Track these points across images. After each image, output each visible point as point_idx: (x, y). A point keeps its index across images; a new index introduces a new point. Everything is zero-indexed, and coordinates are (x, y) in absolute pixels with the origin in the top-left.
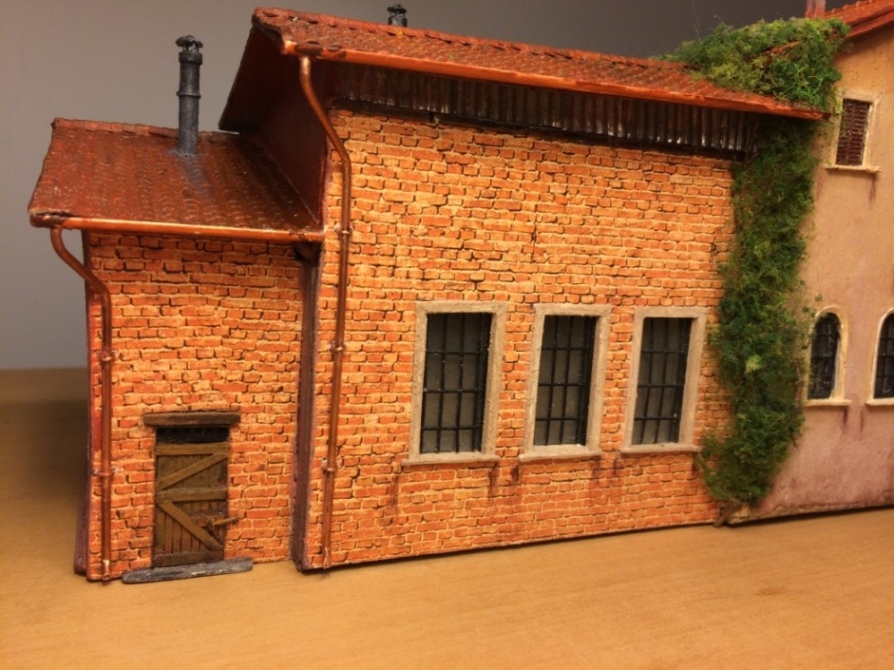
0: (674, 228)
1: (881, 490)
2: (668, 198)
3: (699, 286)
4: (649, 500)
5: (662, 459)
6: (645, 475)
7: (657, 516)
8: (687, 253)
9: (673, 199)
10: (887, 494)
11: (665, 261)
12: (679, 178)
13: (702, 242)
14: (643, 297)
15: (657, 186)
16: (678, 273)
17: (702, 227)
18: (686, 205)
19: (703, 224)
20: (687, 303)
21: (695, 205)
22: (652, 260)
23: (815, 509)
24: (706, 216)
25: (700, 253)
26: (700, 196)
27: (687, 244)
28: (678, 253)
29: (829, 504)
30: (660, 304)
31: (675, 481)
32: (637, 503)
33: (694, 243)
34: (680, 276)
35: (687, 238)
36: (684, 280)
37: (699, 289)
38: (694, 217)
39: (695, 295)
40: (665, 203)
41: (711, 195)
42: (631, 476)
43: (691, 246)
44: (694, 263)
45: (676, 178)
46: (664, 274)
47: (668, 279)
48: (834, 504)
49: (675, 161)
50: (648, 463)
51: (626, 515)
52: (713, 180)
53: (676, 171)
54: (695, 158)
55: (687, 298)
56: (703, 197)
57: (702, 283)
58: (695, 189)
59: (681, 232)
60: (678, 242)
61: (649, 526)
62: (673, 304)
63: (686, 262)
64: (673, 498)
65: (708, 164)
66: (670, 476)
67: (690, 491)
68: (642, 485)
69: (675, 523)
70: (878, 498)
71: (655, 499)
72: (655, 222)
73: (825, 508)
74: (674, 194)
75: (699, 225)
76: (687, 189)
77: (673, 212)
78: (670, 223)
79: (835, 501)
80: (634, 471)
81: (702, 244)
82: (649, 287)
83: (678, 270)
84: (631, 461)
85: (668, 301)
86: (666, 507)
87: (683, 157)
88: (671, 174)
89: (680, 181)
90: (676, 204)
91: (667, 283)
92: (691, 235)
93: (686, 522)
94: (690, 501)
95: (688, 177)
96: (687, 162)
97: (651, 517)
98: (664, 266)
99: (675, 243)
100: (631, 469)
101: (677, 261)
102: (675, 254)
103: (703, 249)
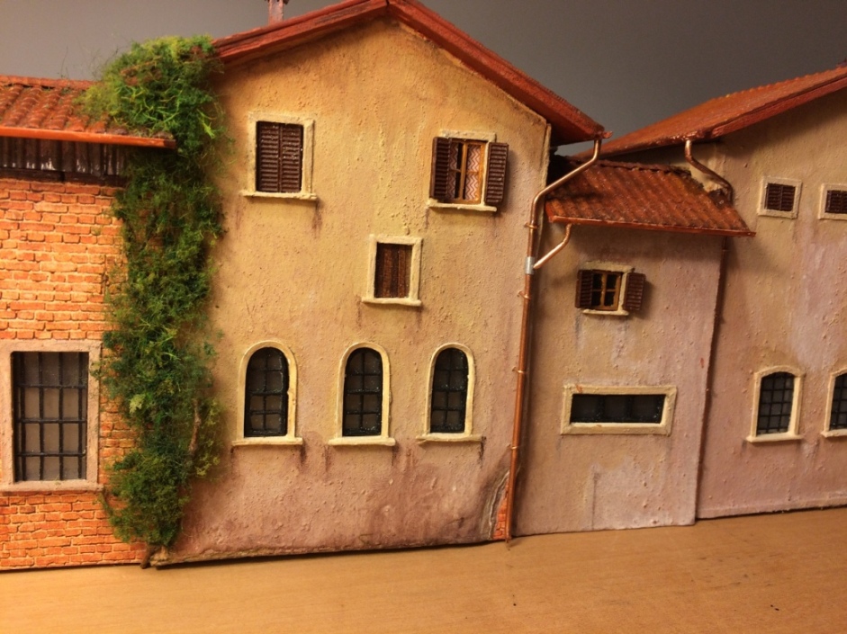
0: (45, 257)
1: (357, 534)
2: (34, 227)
3: (87, 319)
4: (48, 538)
5: (61, 498)
6: (38, 513)
7: (63, 555)
8: (67, 285)
9: (40, 227)
10: (366, 538)
11: (37, 293)
12: (48, 206)
13: (87, 272)
14: (9, 330)
15: (17, 215)
16: (57, 305)
17: (85, 258)
18: (60, 234)
19: (87, 254)
20: (72, 337)
21: (73, 234)
22: (18, 291)
23: (262, 553)
24: (89, 246)
25: (85, 284)
26: (79, 225)
27: (66, 275)
28: (55, 284)
29: (283, 548)
30: (34, 337)
31: (81, 520)
32: (32, 541)
33: (76, 274)
34: (59, 308)
35: (65, 269)
36: (66, 312)
37: (89, 322)
38: (74, 247)
39: (84, 328)
40: (30, 232)
41: (95, 223)
42: (19, 514)
43: (72, 277)
44: (78, 295)
45: (42, 206)
46: (37, 306)
47: (43, 312)
48: (289, 548)
49: (40, 189)
50: (42, 501)
51: (20, 554)
52: (97, 208)
53: (43, 199)
54: (68, 184)
55: (71, 331)
56: (83, 225)
57: (92, 316)
58: (72, 217)
59: (55, 262)
60: (53, 273)
61: (53, 565)
62: (52, 337)
63: (67, 294)
64: (81, 537)
65: (88, 191)
66: (73, 515)
67: (104, 531)
68: (37, 523)
69: (88, 563)
70: (353, 542)
71: (55, 538)
72: (18, 252)
73: (277, 552)
74: (42, 222)
75: (82, 254)
76: (60, 217)
77: (44, 241)
78: (39, 254)
79: (290, 544)
80: (22, 508)
81: (87, 275)
82: (17, 320)
83: (55, 302)
84: (17, 499)
85: (47, 335)
86: (72, 546)
87: (52, 184)
88: (36, 202)
89: (50, 210)
90: (46, 233)
91: (41, 315)
92: (72, 266)
93: (104, 562)
94: (106, 540)
95: (60, 204)
96: (56, 190)
97: (54, 556)
98: (36, 298)
99: (49, 274)
100: (19, 507)
101: (54, 293)
102: (50, 286)
103: (89, 279)
